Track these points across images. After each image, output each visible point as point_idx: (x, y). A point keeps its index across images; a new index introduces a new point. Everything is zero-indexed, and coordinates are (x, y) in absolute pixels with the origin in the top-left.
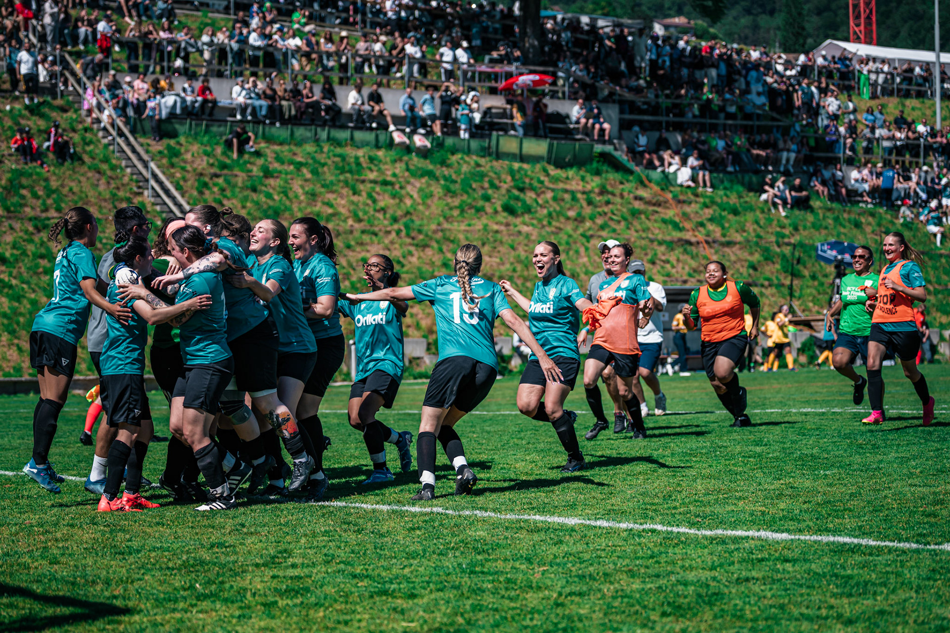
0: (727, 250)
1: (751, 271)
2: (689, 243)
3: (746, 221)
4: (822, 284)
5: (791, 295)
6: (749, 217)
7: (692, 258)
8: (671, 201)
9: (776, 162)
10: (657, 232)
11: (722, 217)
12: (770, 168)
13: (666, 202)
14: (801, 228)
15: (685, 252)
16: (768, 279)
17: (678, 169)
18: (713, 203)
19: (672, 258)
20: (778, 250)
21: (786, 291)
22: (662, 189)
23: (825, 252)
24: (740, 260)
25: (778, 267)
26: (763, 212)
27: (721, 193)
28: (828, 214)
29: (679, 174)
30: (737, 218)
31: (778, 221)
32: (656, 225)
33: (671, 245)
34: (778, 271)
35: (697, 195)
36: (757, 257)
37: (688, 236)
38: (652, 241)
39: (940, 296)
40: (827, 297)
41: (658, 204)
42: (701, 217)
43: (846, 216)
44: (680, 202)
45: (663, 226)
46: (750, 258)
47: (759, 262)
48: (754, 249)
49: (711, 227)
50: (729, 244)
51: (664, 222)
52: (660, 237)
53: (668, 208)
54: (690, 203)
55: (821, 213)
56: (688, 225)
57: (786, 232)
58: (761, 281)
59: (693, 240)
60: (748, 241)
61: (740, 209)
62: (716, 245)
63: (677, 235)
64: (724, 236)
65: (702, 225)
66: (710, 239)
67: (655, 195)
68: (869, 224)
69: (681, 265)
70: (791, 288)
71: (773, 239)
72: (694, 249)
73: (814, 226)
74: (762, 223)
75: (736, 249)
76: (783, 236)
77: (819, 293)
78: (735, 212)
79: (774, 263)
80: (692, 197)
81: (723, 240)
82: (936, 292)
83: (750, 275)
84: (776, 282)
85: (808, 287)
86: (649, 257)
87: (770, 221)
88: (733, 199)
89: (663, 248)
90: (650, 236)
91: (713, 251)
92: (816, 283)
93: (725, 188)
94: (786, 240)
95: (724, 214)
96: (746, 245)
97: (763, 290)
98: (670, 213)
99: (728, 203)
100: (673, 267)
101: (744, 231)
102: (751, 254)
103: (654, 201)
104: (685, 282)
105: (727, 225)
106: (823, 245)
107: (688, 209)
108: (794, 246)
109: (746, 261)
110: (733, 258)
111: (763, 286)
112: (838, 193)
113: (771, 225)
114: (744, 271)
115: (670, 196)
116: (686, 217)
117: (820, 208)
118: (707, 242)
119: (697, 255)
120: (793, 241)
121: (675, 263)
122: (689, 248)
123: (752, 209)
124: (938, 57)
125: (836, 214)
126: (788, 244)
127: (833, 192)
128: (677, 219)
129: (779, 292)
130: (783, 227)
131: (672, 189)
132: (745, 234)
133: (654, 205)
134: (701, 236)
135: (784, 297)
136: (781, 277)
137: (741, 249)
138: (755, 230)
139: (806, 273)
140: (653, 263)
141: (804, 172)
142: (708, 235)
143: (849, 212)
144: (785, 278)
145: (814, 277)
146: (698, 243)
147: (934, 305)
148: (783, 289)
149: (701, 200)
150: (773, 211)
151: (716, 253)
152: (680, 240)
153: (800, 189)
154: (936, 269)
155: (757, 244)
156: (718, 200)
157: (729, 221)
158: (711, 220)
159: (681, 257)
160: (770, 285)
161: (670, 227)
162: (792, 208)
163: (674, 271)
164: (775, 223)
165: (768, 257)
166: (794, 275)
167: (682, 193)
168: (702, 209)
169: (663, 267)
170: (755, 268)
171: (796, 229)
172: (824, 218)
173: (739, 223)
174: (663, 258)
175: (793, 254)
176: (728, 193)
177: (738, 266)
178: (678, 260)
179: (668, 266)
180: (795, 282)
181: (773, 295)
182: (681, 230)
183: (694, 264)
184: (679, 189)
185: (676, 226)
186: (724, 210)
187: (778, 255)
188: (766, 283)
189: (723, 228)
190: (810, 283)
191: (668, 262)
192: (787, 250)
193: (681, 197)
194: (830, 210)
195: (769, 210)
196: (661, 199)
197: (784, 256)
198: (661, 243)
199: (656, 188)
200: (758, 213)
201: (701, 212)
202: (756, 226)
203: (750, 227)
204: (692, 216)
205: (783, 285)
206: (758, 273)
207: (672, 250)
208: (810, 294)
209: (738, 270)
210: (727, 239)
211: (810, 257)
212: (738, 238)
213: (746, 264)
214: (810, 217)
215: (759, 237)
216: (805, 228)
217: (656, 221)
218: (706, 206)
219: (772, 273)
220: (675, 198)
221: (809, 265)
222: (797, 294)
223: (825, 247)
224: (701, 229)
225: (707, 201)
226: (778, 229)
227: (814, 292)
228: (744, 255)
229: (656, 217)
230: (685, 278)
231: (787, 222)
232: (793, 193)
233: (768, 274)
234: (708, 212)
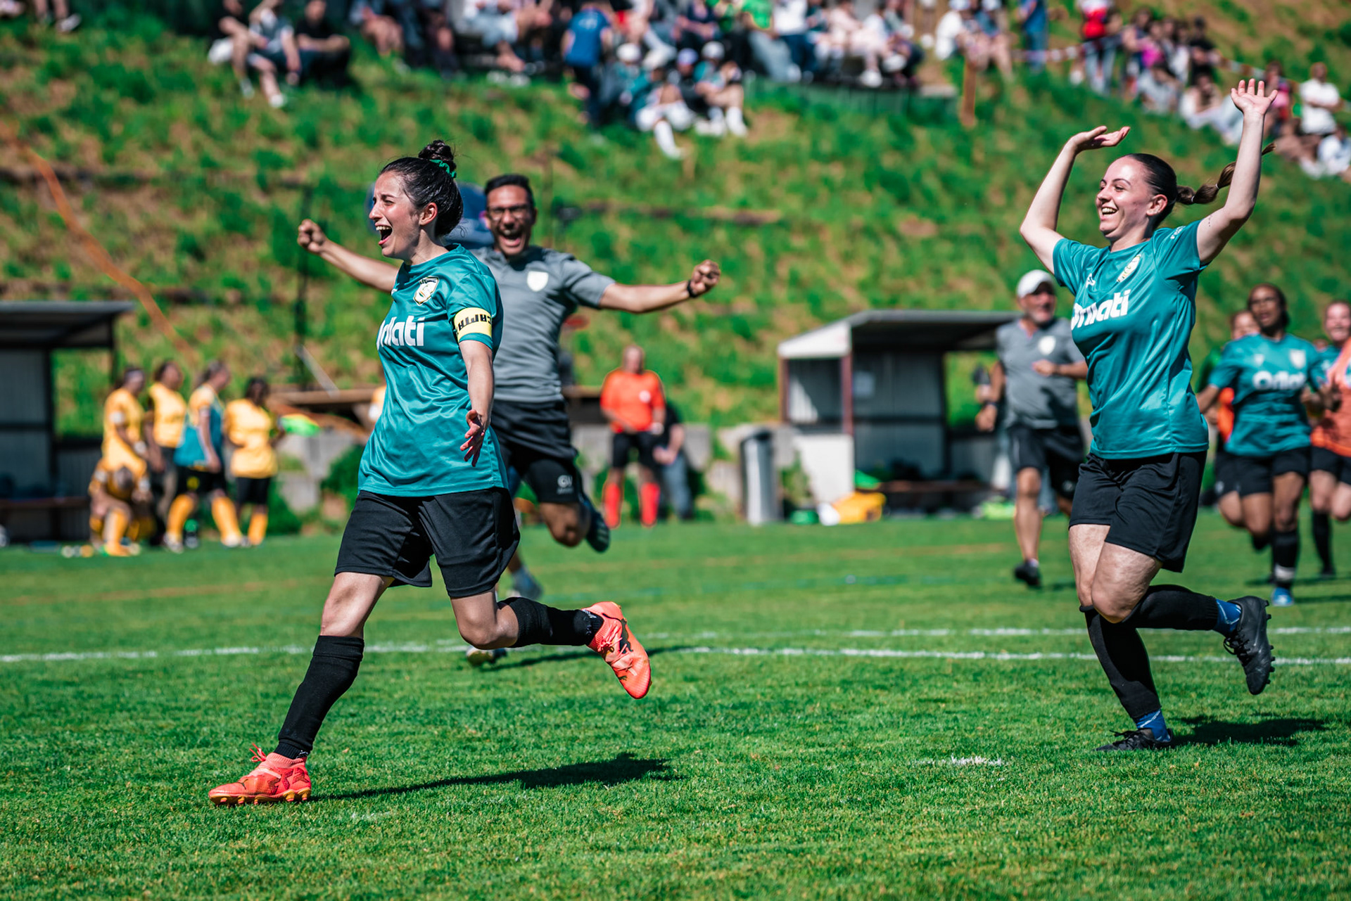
0: (118, 201)
1: (187, 261)
2: (9, 179)
3: (171, 118)
5: (301, 329)
6: (180, 107)
7: (20, 221)
11: (101, 108)
14: (327, 140)
16: (236, 285)
18: (76, 64)
20: (261, 201)
21: (286, 318)
24: (154, 229)
25: (263, 249)
26: (218, 93)
27: (98, 36)
28: (405, 103)
30: (147, 111)
31: (264, 119)
34: (263, 263)
35: (29, 43)
36: (203, 222)
37: (5, 159)
39: (712, 335)
42: (41, 104)
43: (451, 107)
46: (184, 225)
47: (210, 236)
48: (196, 196)
49: (72, 134)
50: (124, 183)
55: (382, 100)
57: (287, 150)
58: (218, 288)
59: (21, 170)
60: (177, 176)
61: (154, 85)
62: (87, 189)
64: (109, 159)
65: (45, 127)
66: (69, 169)
68: (517, 132)
70: (299, 309)
71: (248, 170)
72: (22, 198)
73: (363, 135)
74: (217, 124)
75: (143, 197)
76: (277, 163)
78: (141, 93)
79: (250, 239)
80: (15, 49)
81: (106, 171)
83: (184, 273)
84: (256, 291)
85: (348, 307)
87: (239, 119)
88: (134, 57)
91: (76, 203)
93: (111, 25)
94: (286, 174)
95: (109, 97)
96: (171, 187)
97: (223, 316)
99: (117, 67)
101: (166, 146)
102: (188, 212)
105: (116, 129)
108: (308, 192)
109: (173, 231)
110: (136, 223)
111: (220, 303)
112: (429, 41)
113: (241, 131)
114: (167, 260)
117: (381, 85)
118: (61, 178)
119: (32, 215)
120: (305, 175)
122: (9, 194)
123: (187, 85)
125: (424, 103)
126: (291, 186)
127: (415, 40)
129: (269, 321)
130: (276, 137)
132: (169, 157)
134: (42, 160)
135: (279, 333)
136: (273, 278)
137: (158, 197)
138: (197, 146)
142: (63, 157)
143: (462, 98)
144: (284, 280)
146: (35, 180)
147: (694, 361)
148: (275, 312)
149: (42, 56)
150: (248, 90)
151: (88, 208)
153: (321, 30)
155: (204, 186)
156: (91, 57)
157: (121, 118)
158: (73, 114)
160: (243, 302)
162: (303, 82)
164: (253, 126)
165: (236, 224)
166: (308, 271)
168: (44, 82)
170: (197, 253)
171: (313, 143)
172: (393, 113)
173: (152, 123)
176: (120, 37)
177: (150, 245)
180: (315, 296)
181: (250, 330)
183: (23, 239)
186: (109, 85)
187: (262, 216)
188: (230, 295)
189: (106, 138)
192: (288, 202)
194: (408, 90)
195: (237, 88)
200: (206, 99)
201: (43, 92)
202: (198, 135)
203: (185, 138)
204: (17, 101)
205: (275, 301)
206: (207, 269)
209: (150, 258)
210: (118, 169)
212: (150, 165)
213: (173, 242)
214: (351, 111)
215: (208, 164)
216: (338, 142)
218: (56, 73)
219: (246, 266)
222: (317, 326)
224: (44, 140)
225: (60, 58)
226: (262, 144)
228: (168, 215)
231: (286, 123)
232: (307, 43)
233: (234, 271)
234: (64, 93)
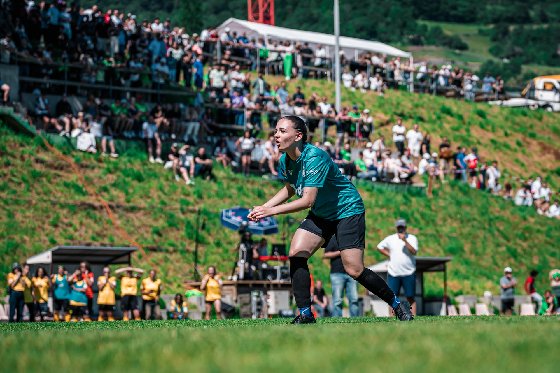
0: (131, 215)
1: (156, 237)
2: (92, 207)
3: (150, 187)
4: (227, 251)
5: (196, 261)
6: (154, 183)
7: (96, 222)
8: (74, 166)
9: (180, 132)
10: (59, 195)
11: (125, 183)
12: (173, 136)
13: (69, 166)
14: (205, 196)
15: (88, 216)
16: (172, 245)
17: (80, 135)
18: (117, 169)
19: (76, 221)
20: (182, 217)
21: (191, 257)
22: (64, 153)
23: (229, 218)
24: (144, 225)
25: (183, 233)
26: (167, 179)
27: (126, 159)
28: (233, 184)
29: (80, 139)
30: (141, 184)
31: (183, 189)
32: (58, 188)
33: (74, 209)
34: (182, 238)
35: (100, 161)
36: (161, 223)
37: (91, 200)
38: (54, 204)
40: (232, 264)
41: (61, 168)
42: (104, 182)
43: (249, 186)
44: (83, 166)
45: (66, 190)
46: (154, 224)
47: (164, 228)
48: (159, 215)
49: (115, 192)
50: (133, 209)
51: (67, 185)
52: (62, 200)
53: (70, 172)
54: (93, 168)
55: (224, 183)
56: (91, 189)
57: (191, 199)
58: (166, 246)
59: (97, 204)
60: (152, 207)
61: (144, 176)
62: (120, 210)
63: (79, 198)
64: (128, 201)
65: (105, 190)
66: (114, 204)
67: (57, 158)
69: (84, 229)
70: (195, 253)
71: (178, 206)
72: (98, 214)
73: (218, 195)
74: (166, 190)
75: (140, 214)
76: (188, 204)
77: (224, 260)
78: (139, 178)
79: (178, 229)
80: (95, 163)
81: (127, 205)
83: (154, 240)
84: (180, 247)
85: (212, 253)
86: (51, 220)
87: (174, 189)
88: (137, 166)
89: (65, 211)
90: (52, 199)
91: (116, 216)
92: (220, 250)
93: (129, 155)
94: (191, 207)
95: (128, 179)
96: (149, 211)
97: (168, 255)
98: (73, 177)
99: (132, 169)
100: (76, 230)
101: (149, 197)
102: (156, 220)
103: (56, 164)
104: (89, 245)
105: (131, 191)
106: (227, 211)
107: (91, 174)
108: (199, 212)
109: (150, 226)
110: (137, 223)
111: (167, 251)
113: (175, 192)
114: (148, 236)
115: (72, 160)
116: (90, 181)
117: (224, 178)
118: (111, 207)
119: (100, 219)
120: (197, 208)
121: (78, 226)
122: (92, 212)
123: (156, 176)
124: (338, 41)
125: (240, 185)
126: (193, 211)
128: (80, 184)
129: (184, 258)
130: (188, 195)
131: (74, 153)
132: (149, 201)
133: (56, 168)
134: (104, 200)
135: (188, 263)
136: (186, 243)
137: (145, 214)
138: (159, 197)
139: (211, 240)
140: (56, 226)
141: (208, 143)
142: (112, 200)
143: (253, 183)
144: (190, 244)
145: (218, 244)
146: (102, 207)
148: (187, 255)
149: (105, 165)
150: (177, 178)
151: (120, 217)
152: (83, 204)
153: (204, 157)
155: (161, 210)
156: (122, 166)
157: (133, 187)
158: (114, 185)
159: (85, 221)
160: (175, 251)
161: (73, 191)
162: (196, 176)
163: (76, 234)
164: (179, 190)
165: (173, 225)
166: (199, 241)
167: (84, 158)
168: (105, 174)
169: (65, 230)
170: (159, 234)
171: (200, 197)
172: (229, 188)
173: (143, 189)
174: (66, 221)
175: (198, 220)
176: (132, 159)
177: (142, 231)
178: (81, 224)
179: (71, 229)
180: (200, 249)
181: (178, 261)
182: (84, 194)
183: (97, 228)
184: (81, 154)
185: (79, 190)
186: (128, 176)
187: (183, 222)
188: (171, 249)
189: (127, 193)
190: (215, 249)
191: (71, 225)
192: (192, 217)
193: (84, 162)
194: (233, 180)
195: (174, 178)
196: (64, 163)
197: (189, 223)
198: (63, 207)
199: (58, 152)
200: (163, 181)
201: (105, 178)
202: (160, 193)
203: (155, 194)
204: (96, 180)
205: (188, 251)
206: (162, 239)
207: (75, 213)
208: (215, 261)
209: (142, 235)
210: (131, 204)
211: (214, 224)
212: (143, 203)
213: (151, 230)
214: (214, 186)
215: (163, 203)
216: (209, 197)
217: (58, 184)
218: (109, 171)
219: (177, 239)
220: (77, 162)
221: (213, 232)
222: (202, 260)
223: (230, 214)
224: (105, 194)
225: (111, 166)
226: (183, 197)
227: (218, 258)
228: (148, 221)
229: (58, 180)
230: (89, 241)
231: (191, 190)
233: (172, 240)
234: (112, 178)
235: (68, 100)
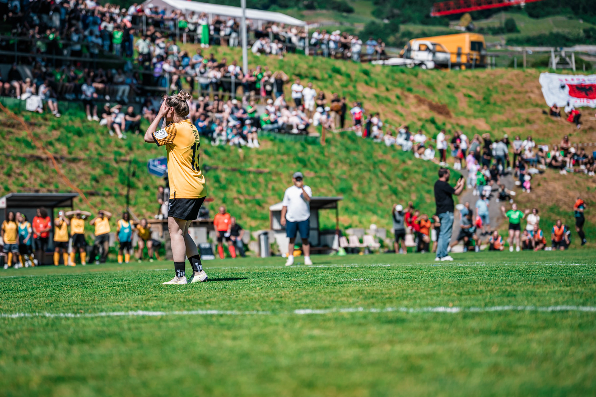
0: (73, 165)
1: (94, 183)
2: (40, 159)
3: (89, 141)
4: (153, 194)
5: (128, 203)
6: (91, 138)
7: (43, 171)
8: (24, 124)
9: (113, 94)
10: (11, 149)
11: (67, 138)
12: (108, 98)
13: (19, 124)
14: (135, 148)
15: (37, 166)
16: (107, 190)
17: (29, 97)
18: (60, 126)
19: (26, 171)
20: (115, 165)
21: (123, 200)
22: (16, 114)
23: (155, 166)
24: (84, 174)
25: (116, 180)
26: (103, 134)
27: (67, 117)
29: (29, 101)
30: (81, 139)
31: (116, 142)
32: (11, 143)
33: (24, 161)
34: (116, 184)
35: (46, 119)
36: (98, 172)
37: (39, 153)
38: (7, 157)
39: (249, 205)
40: (157, 205)
41: (13, 126)
42: (50, 137)
44: (32, 125)
45: (17, 144)
46: (93, 172)
47: (100, 176)
48: (96, 164)
49: (59, 146)
50: (75, 160)
51: (18, 140)
52: (14, 153)
53: (21, 129)
54: (40, 125)
56: (39, 144)
57: (123, 151)
58: (103, 191)
59: (44, 156)
60: (90, 158)
61: (83, 131)
62: (63, 162)
63: (29, 152)
64: (70, 153)
65: (51, 144)
66: (58, 156)
67: (10, 118)
69: (33, 178)
70: (127, 197)
71: (112, 156)
72: (44, 165)
74: (102, 143)
75: (80, 164)
76: (120, 154)
77: (151, 202)
78: (79, 134)
79: (112, 177)
80: (42, 121)
81: (70, 156)
82: (246, 202)
83: (93, 186)
84: (114, 192)
85: (142, 196)
86: (5, 170)
87: (109, 142)
88: (77, 123)
89: (17, 163)
90: (6, 152)
91: (60, 166)
92: (148, 193)
93: (70, 114)
94: (123, 158)
95: (70, 135)
96: (89, 161)
97: (104, 199)
98: (23, 134)
99: (73, 126)
100: (26, 179)
101: (87, 150)
102: (94, 169)
103: (9, 123)
104: (37, 191)
105: (72, 145)
106: (154, 161)
107: (38, 130)
108: (130, 162)
109: (89, 174)
110: (78, 172)
111: (104, 195)
113: (109, 145)
114: (88, 183)
115: (22, 119)
116: (37, 137)
118: (56, 158)
119: (47, 169)
120: (128, 158)
121: (28, 175)
122: (40, 163)
123: (93, 132)
124: (244, 12)
126: (124, 161)
128: (29, 139)
129: (117, 200)
130: (120, 147)
131: (24, 113)
132: (88, 153)
133: (9, 126)
134: (50, 153)
135: (121, 204)
136: (119, 188)
137: (85, 164)
138: (96, 149)
139: (140, 185)
140: (9, 175)
141: (136, 103)
142: (56, 152)
144: (123, 189)
145: (146, 188)
146: (48, 159)
147: (244, 212)
148: (120, 198)
149: (50, 123)
150: (111, 133)
151: (64, 167)
152: (32, 156)
153: (133, 115)
154: (245, 182)
155: (98, 161)
156: (64, 123)
157: (74, 141)
158: (59, 140)
159: (34, 171)
160: (110, 195)
161: (23, 145)
162: (127, 131)
163: (27, 183)
164: (113, 144)
165: (108, 172)
166: (130, 186)
167: (33, 117)
168: (50, 131)
169: (17, 179)
170: (97, 181)
171: (131, 149)
173: (83, 143)
174: (18, 171)
175: (129, 169)
176: (73, 118)
177: (82, 178)
178: (31, 173)
179: (22, 178)
180: (132, 193)
181: (112, 203)
182: (33, 148)
183: (44, 176)
184: (30, 114)
185: (29, 145)
186: (70, 132)
187: (116, 170)
188: (107, 193)
189: (69, 147)
190: (143, 193)
191: (21, 174)
192: (124, 166)
193: (32, 121)
195: (108, 133)
196: (15, 121)
197: (121, 171)
198: (15, 159)
199: (10, 113)
200: (99, 136)
201: (50, 134)
202: (97, 146)
203: (93, 147)
204: (42, 136)
205: (121, 195)
206: (99, 185)
207: (26, 164)
208: (144, 202)
209: (82, 182)
210: (73, 156)
211: (143, 171)
212: (82, 155)
213: (89, 177)
215: (100, 155)
216: (138, 149)
217: (10, 140)
218: (54, 128)
219: (111, 185)
220: (27, 121)
221: (142, 178)
222: (132, 202)
223: (156, 163)
224: (50, 147)
225: (55, 124)
226: (116, 149)
227: (147, 200)
228: (88, 170)
229: (11, 136)
230: (37, 188)
231: (123, 143)
232: (128, 118)
233: (108, 186)
234: (56, 134)
235: (19, 68)
